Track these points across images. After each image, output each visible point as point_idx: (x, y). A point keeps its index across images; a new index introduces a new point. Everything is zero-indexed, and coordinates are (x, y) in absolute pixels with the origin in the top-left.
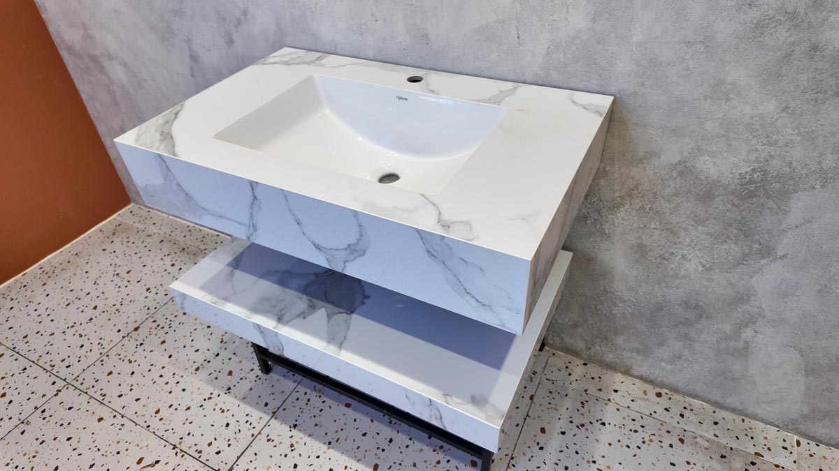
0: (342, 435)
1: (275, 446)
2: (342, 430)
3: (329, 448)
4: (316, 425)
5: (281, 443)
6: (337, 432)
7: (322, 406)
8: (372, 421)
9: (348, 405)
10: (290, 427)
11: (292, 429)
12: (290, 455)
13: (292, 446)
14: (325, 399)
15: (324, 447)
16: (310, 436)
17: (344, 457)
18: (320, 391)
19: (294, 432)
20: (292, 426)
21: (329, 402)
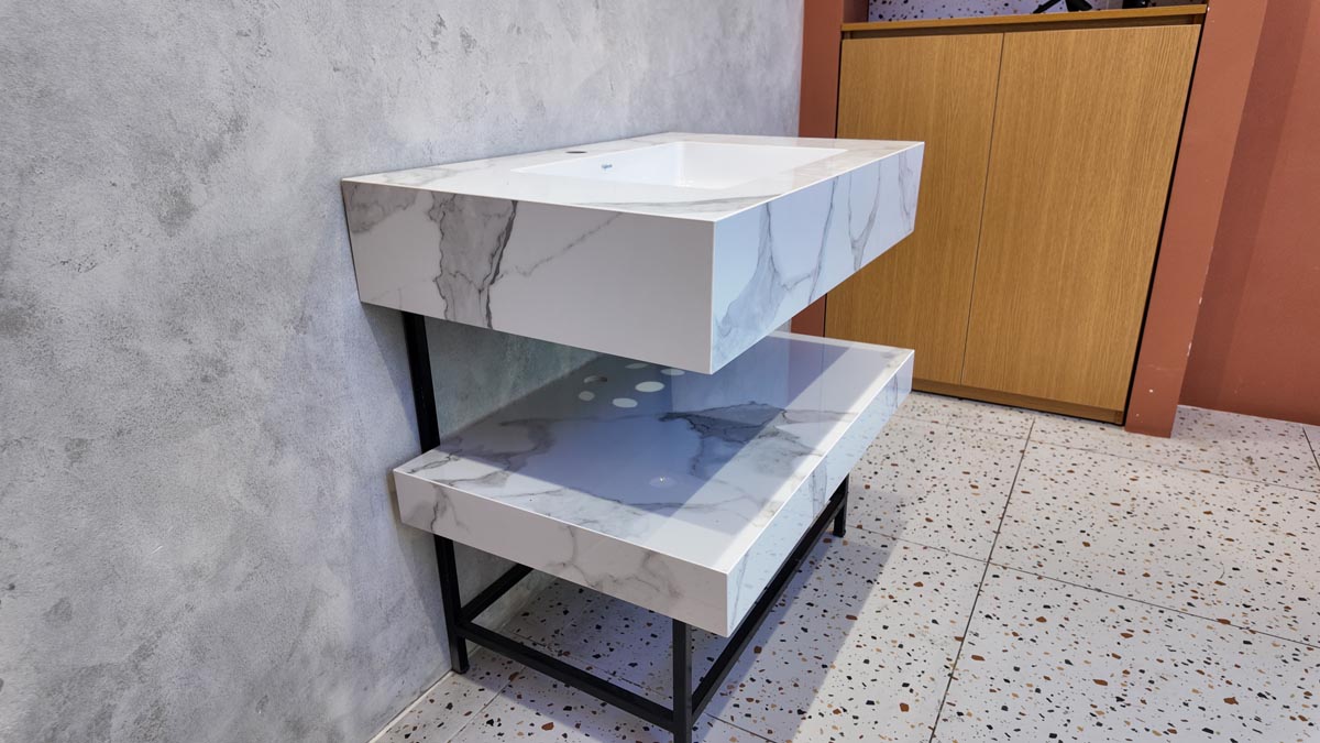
0: (809, 654)
1: (842, 734)
2: (800, 654)
3: (833, 667)
4: (796, 685)
5: (834, 727)
6: (804, 660)
7: (760, 681)
8: (782, 623)
9: (758, 650)
10: (804, 718)
11: (807, 715)
12: (852, 711)
13: (837, 712)
14: (747, 677)
15: (831, 672)
16: (816, 691)
17: (843, 649)
18: (730, 687)
19: (812, 711)
20: (801, 716)
21: (753, 672)
